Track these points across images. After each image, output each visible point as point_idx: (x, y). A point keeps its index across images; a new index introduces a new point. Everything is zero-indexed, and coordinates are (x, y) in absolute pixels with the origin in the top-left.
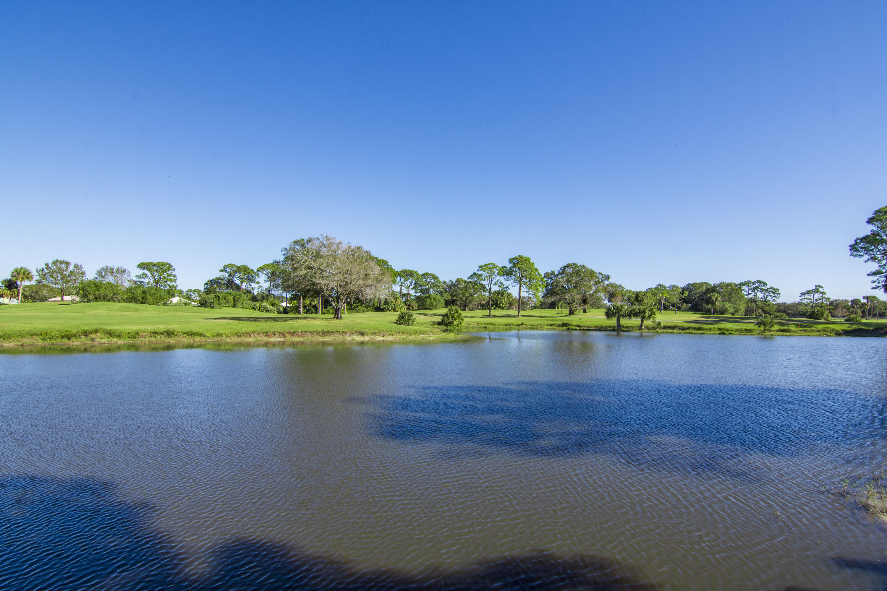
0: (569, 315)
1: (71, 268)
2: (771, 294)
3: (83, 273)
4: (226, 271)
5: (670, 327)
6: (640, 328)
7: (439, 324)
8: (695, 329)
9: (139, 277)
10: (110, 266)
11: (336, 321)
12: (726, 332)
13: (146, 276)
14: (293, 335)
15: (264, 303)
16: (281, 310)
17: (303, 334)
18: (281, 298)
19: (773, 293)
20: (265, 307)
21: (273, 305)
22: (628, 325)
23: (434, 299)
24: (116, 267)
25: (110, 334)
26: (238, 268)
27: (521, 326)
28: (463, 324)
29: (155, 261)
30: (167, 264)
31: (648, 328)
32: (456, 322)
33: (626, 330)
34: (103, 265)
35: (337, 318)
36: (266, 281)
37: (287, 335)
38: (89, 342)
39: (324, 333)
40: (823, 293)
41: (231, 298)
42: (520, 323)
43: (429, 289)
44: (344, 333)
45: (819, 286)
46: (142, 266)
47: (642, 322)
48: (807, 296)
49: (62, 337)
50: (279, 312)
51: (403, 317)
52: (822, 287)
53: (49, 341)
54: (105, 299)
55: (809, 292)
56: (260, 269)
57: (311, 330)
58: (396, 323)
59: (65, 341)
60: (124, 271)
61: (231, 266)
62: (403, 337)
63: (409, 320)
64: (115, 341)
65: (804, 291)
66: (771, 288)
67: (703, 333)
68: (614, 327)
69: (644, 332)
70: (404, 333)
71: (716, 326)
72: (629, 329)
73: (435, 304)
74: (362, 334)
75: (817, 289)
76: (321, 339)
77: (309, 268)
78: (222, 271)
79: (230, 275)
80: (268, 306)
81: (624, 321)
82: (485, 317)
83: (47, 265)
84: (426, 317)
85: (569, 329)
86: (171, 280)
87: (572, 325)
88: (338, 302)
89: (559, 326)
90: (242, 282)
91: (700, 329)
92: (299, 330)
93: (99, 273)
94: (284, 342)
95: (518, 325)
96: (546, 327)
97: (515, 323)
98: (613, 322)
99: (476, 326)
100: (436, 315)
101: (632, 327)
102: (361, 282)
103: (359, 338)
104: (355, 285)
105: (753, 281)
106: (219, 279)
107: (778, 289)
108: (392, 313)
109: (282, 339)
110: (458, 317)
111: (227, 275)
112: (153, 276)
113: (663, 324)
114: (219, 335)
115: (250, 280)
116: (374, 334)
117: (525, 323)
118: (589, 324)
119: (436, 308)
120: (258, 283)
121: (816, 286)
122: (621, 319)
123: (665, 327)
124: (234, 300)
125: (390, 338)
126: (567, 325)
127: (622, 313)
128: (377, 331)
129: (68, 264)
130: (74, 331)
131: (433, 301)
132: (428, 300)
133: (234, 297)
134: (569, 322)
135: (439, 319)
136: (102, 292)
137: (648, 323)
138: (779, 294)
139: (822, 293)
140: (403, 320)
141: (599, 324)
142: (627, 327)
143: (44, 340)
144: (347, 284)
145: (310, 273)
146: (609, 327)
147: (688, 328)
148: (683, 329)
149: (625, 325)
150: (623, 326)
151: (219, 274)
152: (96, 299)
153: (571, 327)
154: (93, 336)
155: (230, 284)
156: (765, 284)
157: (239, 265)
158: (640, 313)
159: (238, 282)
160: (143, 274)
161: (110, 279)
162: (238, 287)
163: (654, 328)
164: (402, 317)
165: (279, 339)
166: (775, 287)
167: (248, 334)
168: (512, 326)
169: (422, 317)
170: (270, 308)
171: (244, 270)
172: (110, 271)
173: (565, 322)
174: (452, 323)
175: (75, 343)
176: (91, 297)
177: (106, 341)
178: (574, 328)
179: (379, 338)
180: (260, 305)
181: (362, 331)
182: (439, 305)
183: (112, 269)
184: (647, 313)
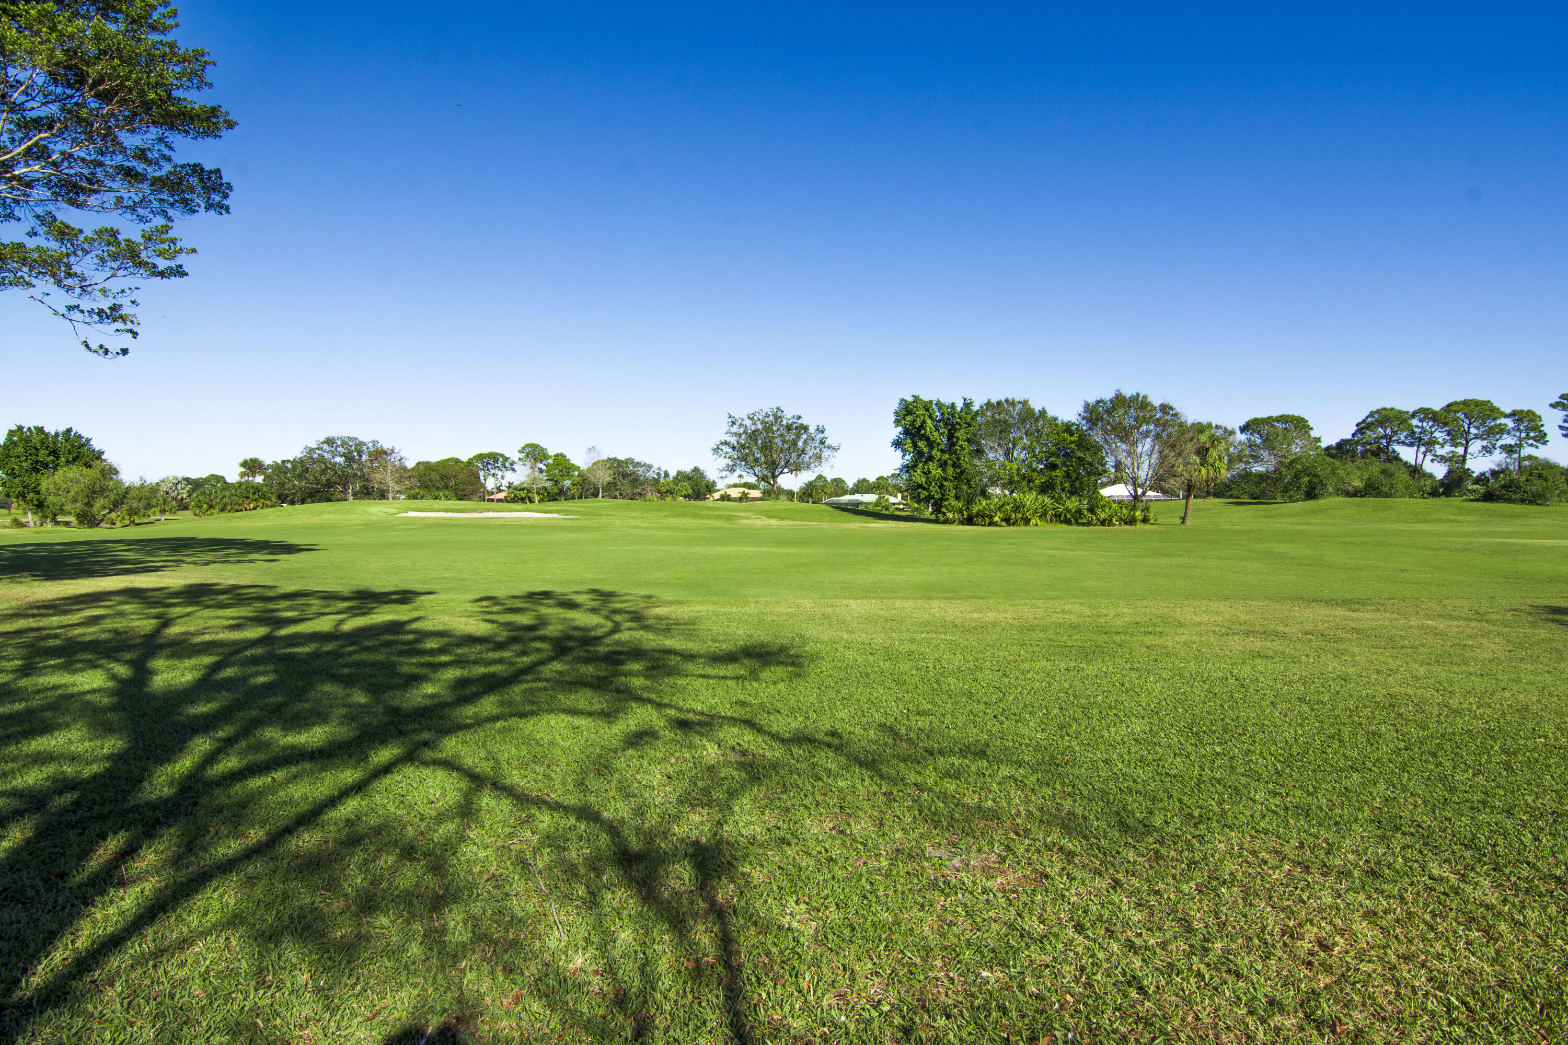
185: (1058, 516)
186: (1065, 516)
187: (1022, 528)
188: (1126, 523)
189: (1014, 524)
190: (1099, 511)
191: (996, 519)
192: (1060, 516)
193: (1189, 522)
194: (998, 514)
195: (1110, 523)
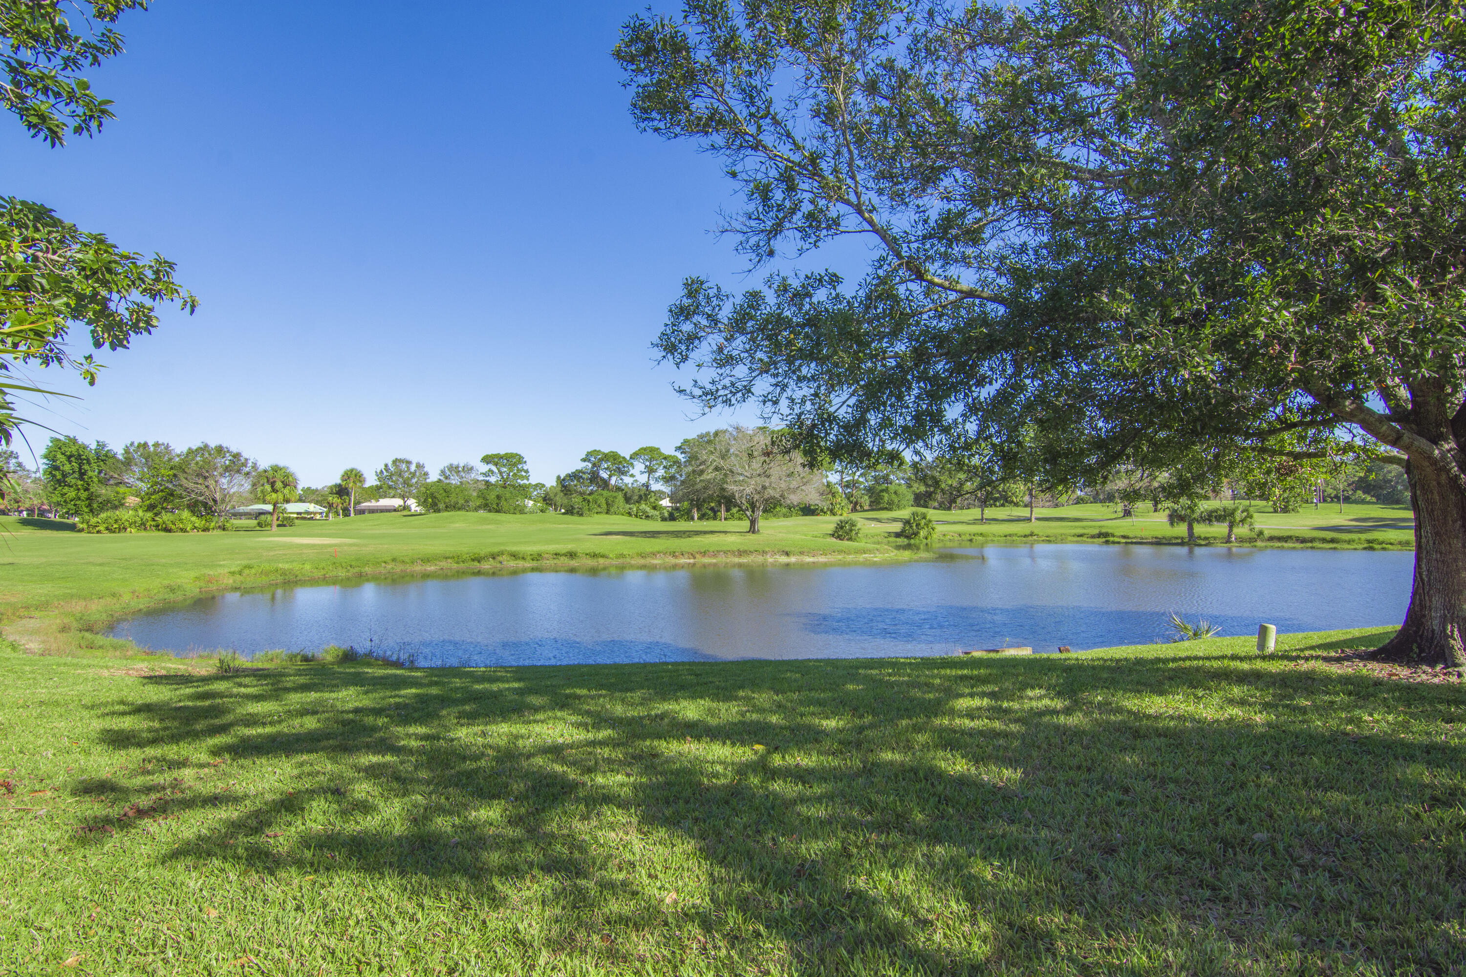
0: (1120, 517)
1: (413, 468)
3: (426, 474)
4: (589, 461)
5: (1280, 539)
6: (1228, 540)
7: (898, 535)
8: (1324, 540)
9: (484, 474)
10: (455, 463)
11: (752, 537)
12: (1376, 546)
13: (493, 472)
14: (704, 556)
15: (643, 506)
16: (666, 514)
17: (715, 554)
18: (660, 495)
20: (644, 512)
21: (654, 508)
22: (1208, 535)
23: (895, 493)
24: (462, 465)
25: (514, 556)
26: (606, 455)
27: (1030, 538)
28: (935, 536)
29: (502, 452)
30: (517, 455)
31: (1241, 540)
32: (922, 533)
33: (1203, 543)
34: (446, 464)
35: (754, 532)
36: (642, 473)
37: (697, 556)
38: (499, 565)
39: (741, 553)
41: (604, 501)
42: (1028, 532)
43: (888, 475)
44: (764, 552)
46: (487, 460)
47: (1231, 530)
49: (473, 560)
50: (664, 519)
51: (842, 528)
53: (462, 565)
54: (454, 507)
56: (635, 456)
57: (725, 548)
58: (833, 535)
59: (476, 563)
60: (472, 468)
61: (596, 452)
62: (840, 557)
63: (851, 530)
64: (521, 564)
67: (1335, 548)
68: (1182, 538)
69: (1235, 547)
70: (840, 552)
71: (1364, 536)
72: (1208, 542)
73: (896, 501)
74: (787, 554)
76: (737, 560)
77: (717, 469)
78: (584, 460)
79: (594, 465)
80: (648, 509)
81: (1200, 529)
82: (975, 522)
83: (386, 465)
84: (879, 525)
85: (1107, 542)
86: (523, 478)
87: (1113, 536)
88: (753, 511)
89: (1093, 537)
90: (610, 476)
91: (1332, 541)
92: (711, 550)
93: (443, 472)
94: (694, 564)
95: (1025, 536)
96: (1070, 538)
97: (1022, 533)
98: (1181, 530)
99: (957, 538)
100: (895, 520)
101: (1215, 538)
102: (783, 485)
103: (783, 559)
104: (774, 489)
106: (581, 471)
108: (828, 517)
109: (692, 561)
110: (927, 525)
111: (590, 465)
112: (501, 473)
113: (1267, 534)
114: (622, 556)
115: (622, 472)
116: (802, 553)
117: (1036, 532)
118: (1144, 534)
119: (899, 507)
120: (632, 476)
122: (1195, 525)
123: (1271, 539)
124: (608, 504)
125: (822, 559)
126: (1106, 535)
127: (1195, 516)
128: (806, 550)
129: (409, 463)
130: (482, 553)
131: (893, 496)
132: (886, 495)
133: (607, 499)
134: (1110, 531)
135: (897, 527)
136: (453, 499)
137: (1241, 531)
140: (843, 531)
141: (1159, 534)
142: (1206, 538)
143: (458, 563)
144: (764, 488)
145: (719, 476)
146: (1177, 538)
147: (1312, 540)
148: (1303, 541)
149: (1203, 536)
150: (1199, 538)
151: (581, 466)
152: (447, 508)
153: (1111, 539)
154: (500, 558)
155: (594, 478)
157: (606, 451)
158: (1225, 516)
159: (604, 475)
160: (490, 470)
161: (455, 480)
162: (605, 484)
163: (1251, 540)
164: (840, 526)
165: (688, 561)
167: (654, 554)
168: (1015, 538)
169: (873, 524)
170: (651, 512)
171: (613, 457)
172: (454, 469)
173: (1103, 531)
174: (916, 534)
175: (486, 566)
176: (441, 506)
177: (512, 564)
178: (1116, 539)
179: (808, 559)
180: (638, 509)
181: (787, 549)
182: (904, 502)
183: (457, 467)
184: (1238, 516)
185: (156, 526)
188: (202, 530)
190: (178, 523)
195: (186, 530)
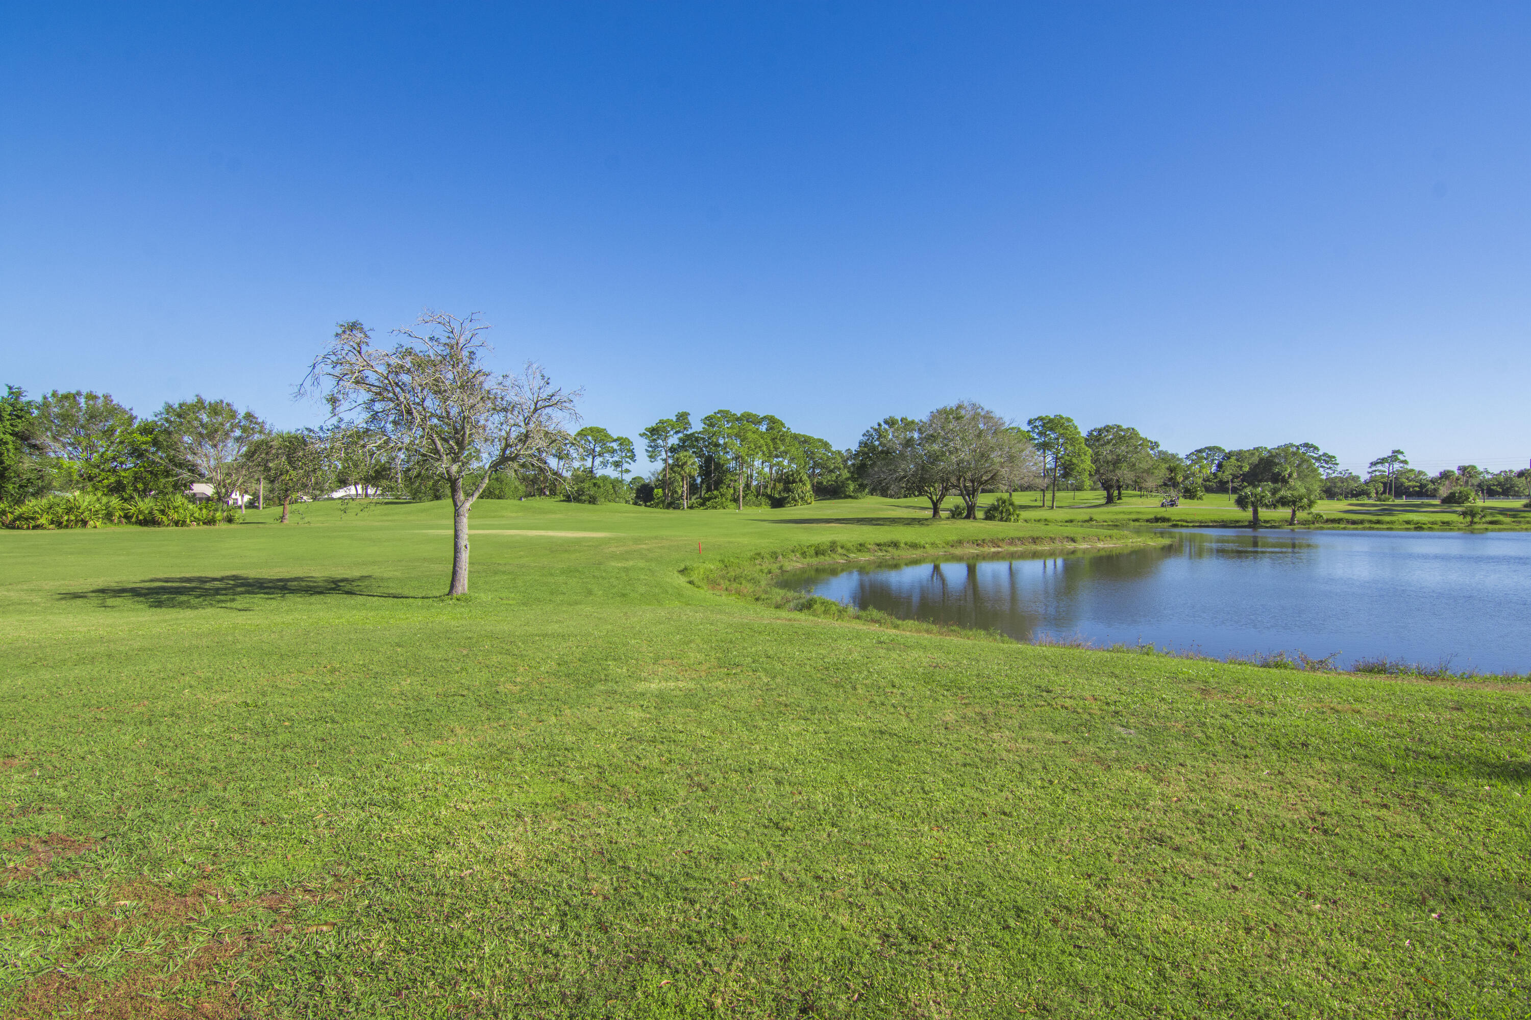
0: (1107, 503)
2: (1324, 465)
5: (1333, 521)
6: (1291, 523)
8: (1371, 522)
19: (1327, 462)
22: (1268, 519)
31: (1305, 523)
33: (1267, 525)
40: (1405, 462)
45: (1398, 452)
47: (1294, 514)
48: (1379, 467)
52: (1402, 453)
55: (1382, 461)
65: (1374, 459)
66: (1324, 454)
68: (1248, 522)
69: (1297, 529)
71: (1398, 518)
72: (1271, 524)
75: (1395, 456)
81: (1264, 514)
87: (1174, 521)
98: (1248, 514)
101: (1279, 521)
105: (1297, 444)
107: (1334, 457)
113: (1325, 517)
118: (1199, 518)
121: (1393, 452)
122: (1261, 510)
123: (1327, 521)
134: (1166, 516)
137: (1301, 515)
138: (1337, 464)
139: (1402, 462)
141: (1216, 518)
142: (1270, 521)
146: (1241, 521)
148: (1354, 523)
149: (1263, 519)
150: (1264, 521)
156: (1316, 448)
163: (1311, 523)
166: (1330, 454)
173: (1159, 516)
181: (1068, 535)
185: (127, 517)
186: (137, 517)
187: (78, 531)
188: (204, 523)
189: (67, 527)
190: (171, 513)
191: (43, 521)
192: (131, 517)
193: (286, 522)
194: (45, 516)
195: (184, 523)
